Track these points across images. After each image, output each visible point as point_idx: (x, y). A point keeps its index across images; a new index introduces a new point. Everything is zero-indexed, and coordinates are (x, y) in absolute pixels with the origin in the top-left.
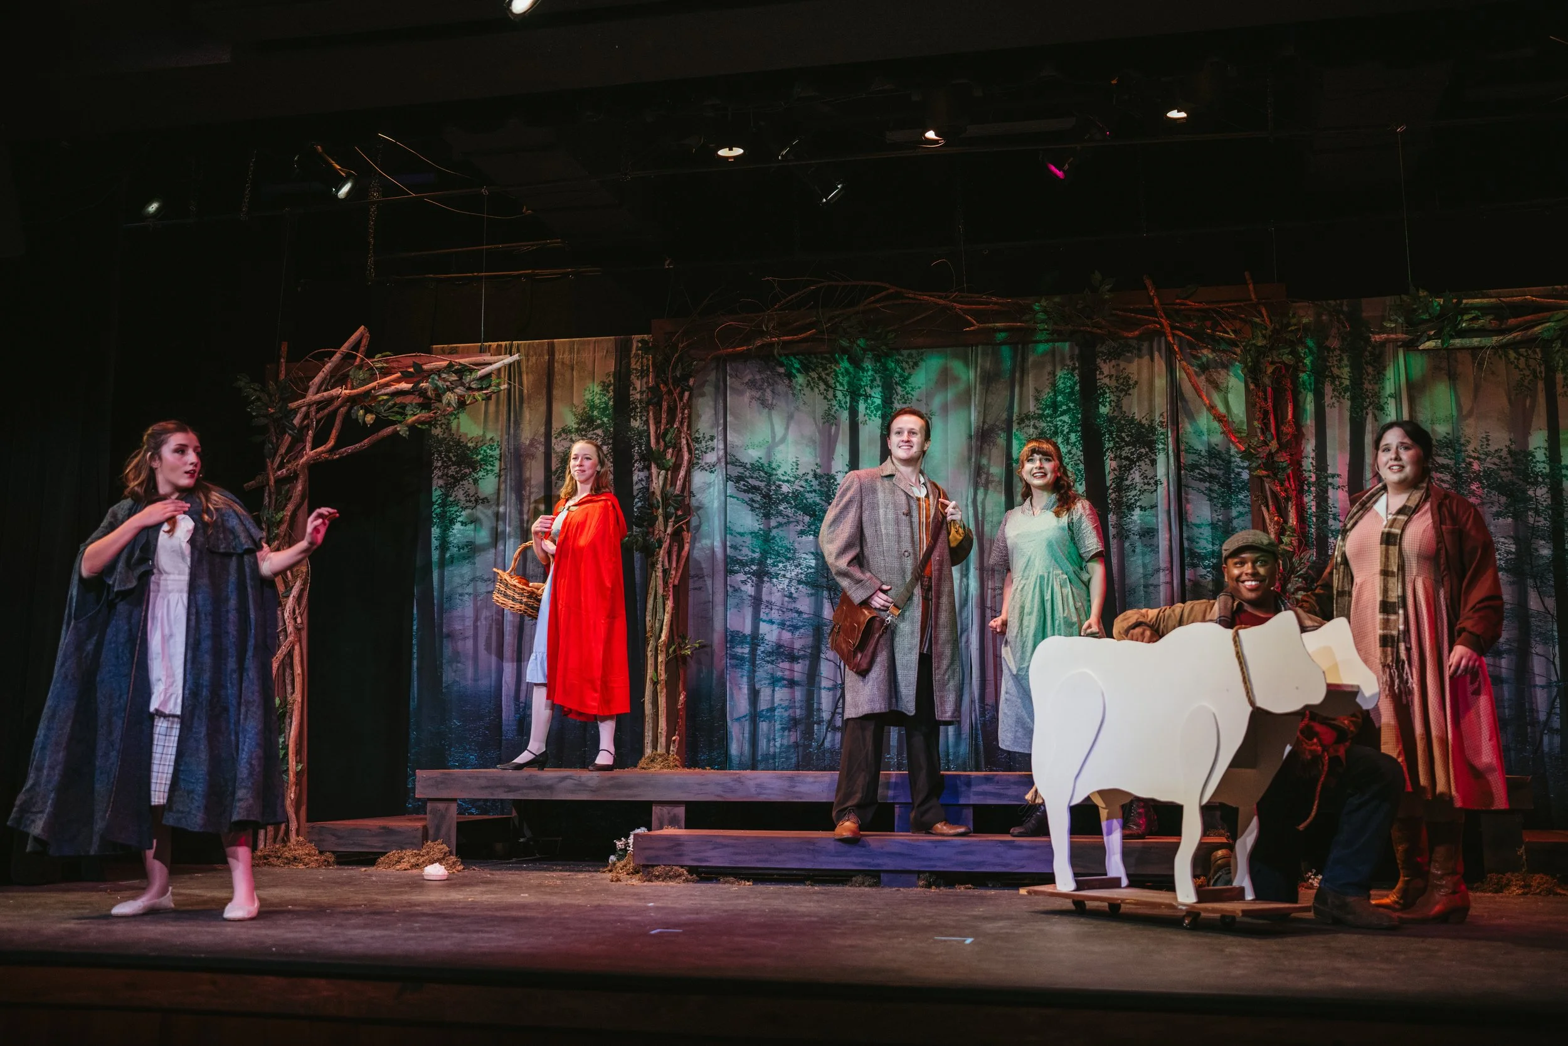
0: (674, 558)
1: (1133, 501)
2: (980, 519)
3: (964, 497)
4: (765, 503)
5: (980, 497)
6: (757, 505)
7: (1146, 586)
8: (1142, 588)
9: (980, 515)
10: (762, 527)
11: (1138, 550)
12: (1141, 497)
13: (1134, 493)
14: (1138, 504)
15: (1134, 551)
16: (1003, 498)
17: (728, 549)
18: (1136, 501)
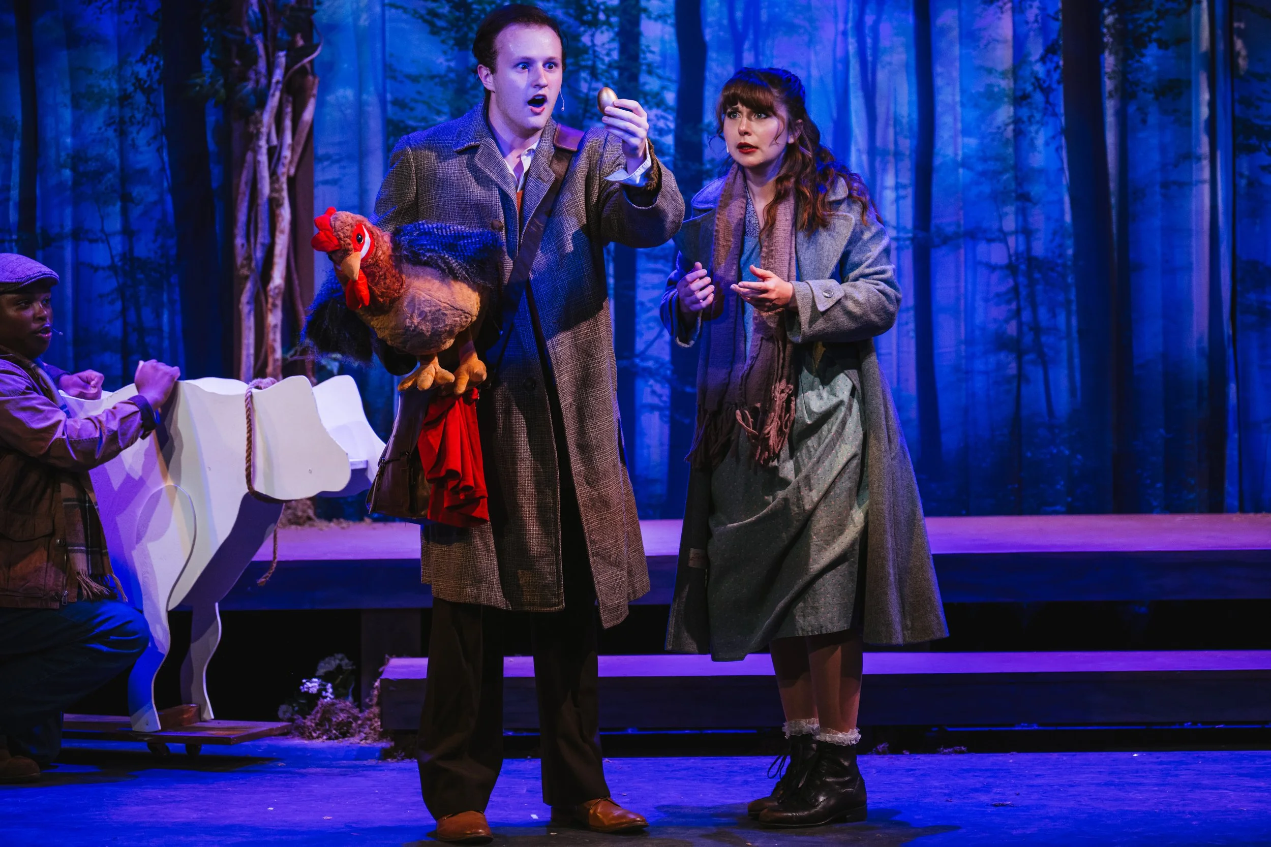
0: (288, 123)
1: (1144, 30)
2: (870, 59)
3: (841, 18)
4: (458, 19)
5: (869, 19)
6: (441, 23)
7: (1165, 185)
8: (1157, 188)
9: (869, 52)
10: (452, 64)
11: (1153, 119)
12: (1161, 23)
13: (1146, 14)
14: (1154, 36)
15: (1144, 121)
16: (911, 20)
17: (389, 107)
18: (1151, 30)
